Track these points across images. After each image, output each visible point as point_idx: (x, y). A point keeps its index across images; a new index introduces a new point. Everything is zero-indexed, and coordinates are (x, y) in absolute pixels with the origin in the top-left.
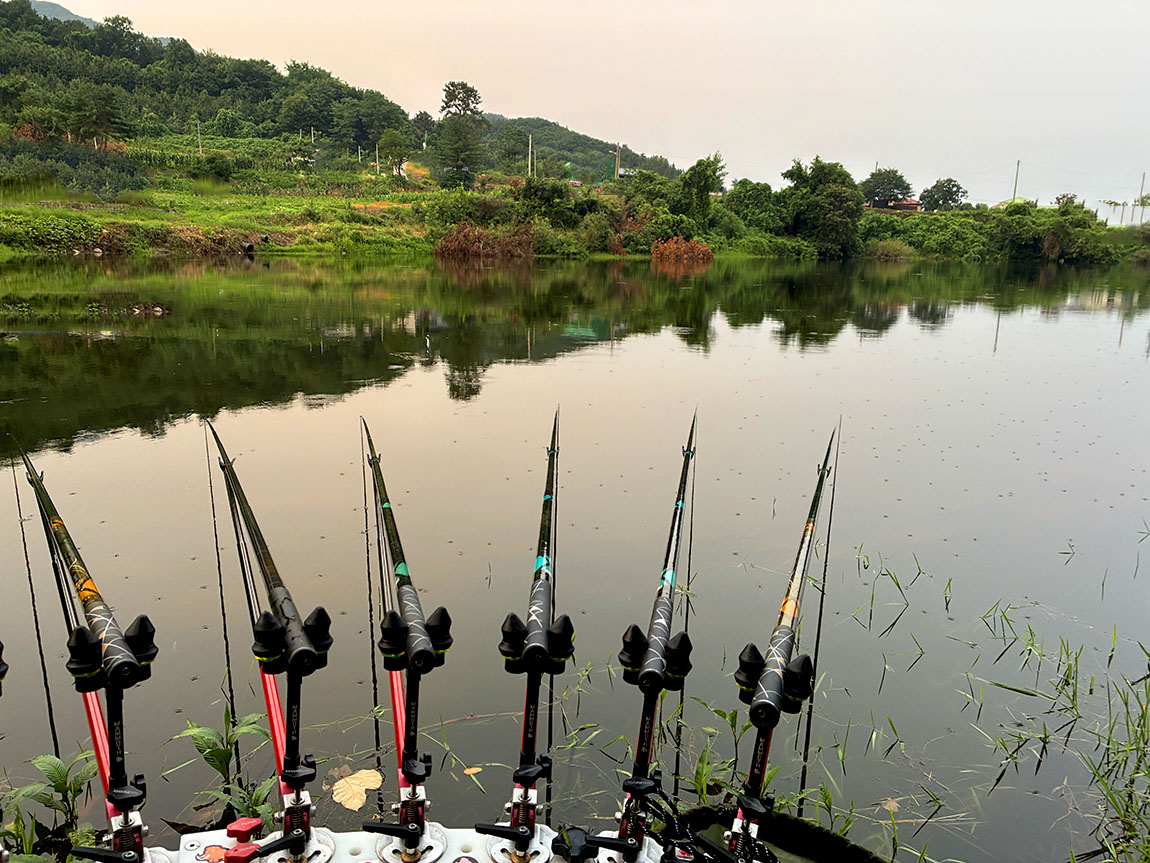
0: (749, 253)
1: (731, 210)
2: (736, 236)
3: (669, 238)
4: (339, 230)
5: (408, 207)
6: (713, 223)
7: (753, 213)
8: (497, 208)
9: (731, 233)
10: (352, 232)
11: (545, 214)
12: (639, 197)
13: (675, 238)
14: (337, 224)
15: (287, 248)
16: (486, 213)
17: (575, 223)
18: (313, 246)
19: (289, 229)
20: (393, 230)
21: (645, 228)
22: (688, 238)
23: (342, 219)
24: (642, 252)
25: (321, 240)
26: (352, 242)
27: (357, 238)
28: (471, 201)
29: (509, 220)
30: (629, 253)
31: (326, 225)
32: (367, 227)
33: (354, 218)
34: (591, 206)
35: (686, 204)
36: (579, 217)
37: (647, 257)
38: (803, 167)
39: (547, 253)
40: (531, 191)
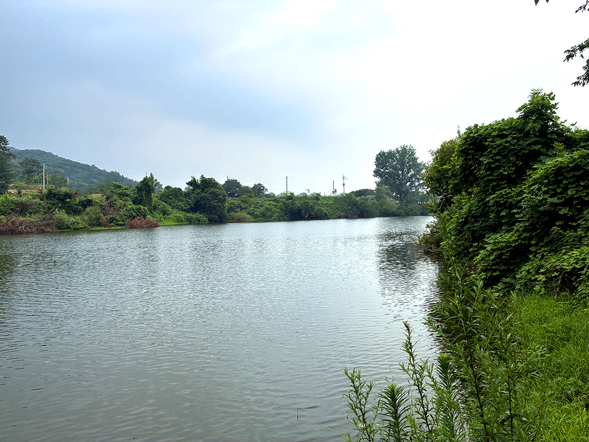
0: (175, 222)
1: (163, 201)
3: (134, 217)
6: (155, 208)
7: (174, 202)
8: (30, 205)
12: (116, 197)
13: (138, 217)
16: (23, 208)
17: (80, 212)
21: (121, 213)
24: (120, 225)
28: (12, 202)
29: (39, 212)
30: (113, 226)
34: (89, 203)
35: (140, 199)
36: (82, 209)
37: (123, 228)
38: (196, 180)
39: (65, 229)
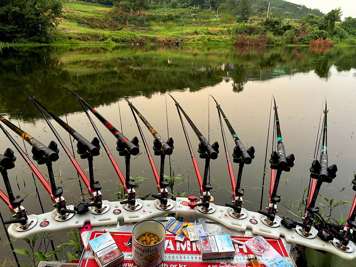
0: (348, 44)
1: (343, 28)
2: (344, 38)
3: (317, 38)
4: (204, 37)
5: (226, 29)
6: (335, 33)
7: (352, 30)
8: (255, 29)
9: (342, 37)
10: (207, 38)
11: (271, 31)
12: (307, 24)
13: (320, 39)
14: (203, 35)
15: (188, 43)
16: (251, 31)
17: (282, 34)
18: (196, 42)
19: (189, 37)
20: (220, 37)
21: (308, 35)
22: (324, 39)
23: (205, 33)
24: (306, 44)
25: (198, 40)
26: (207, 41)
27: (209, 40)
28: (246, 27)
29: (259, 33)
30: (301, 44)
31: (200, 36)
32: (212, 36)
33: (209, 33)
34: (289, 27)
35: (325, 26)
36: (284, 31)
37: (308, 45)
39: (271, 44)
40: (267, 23)
